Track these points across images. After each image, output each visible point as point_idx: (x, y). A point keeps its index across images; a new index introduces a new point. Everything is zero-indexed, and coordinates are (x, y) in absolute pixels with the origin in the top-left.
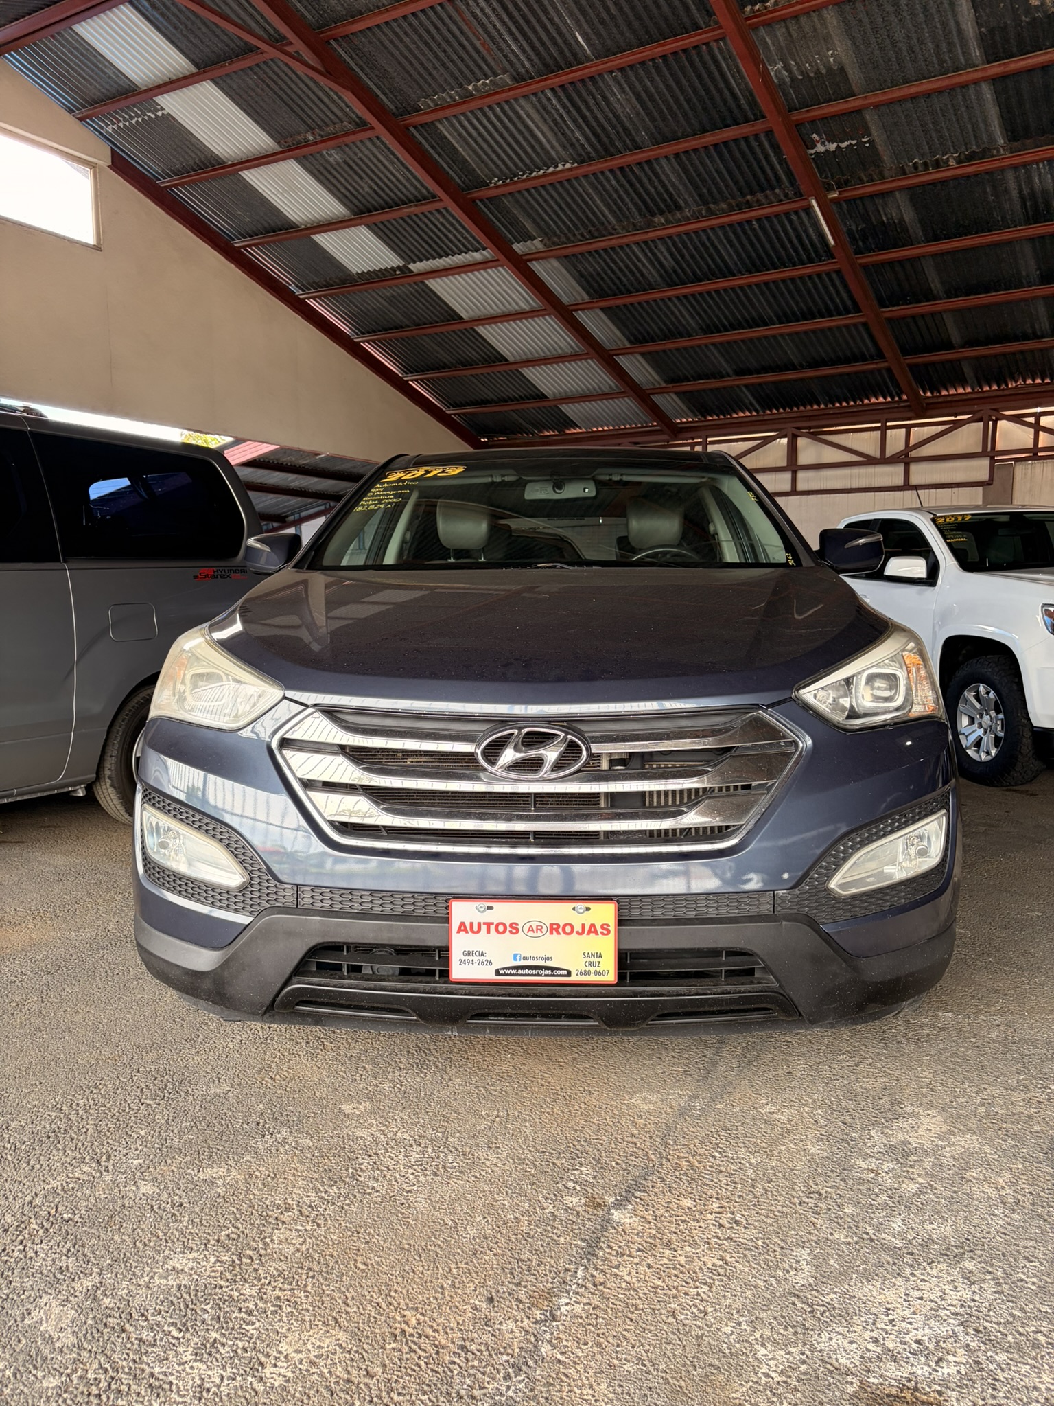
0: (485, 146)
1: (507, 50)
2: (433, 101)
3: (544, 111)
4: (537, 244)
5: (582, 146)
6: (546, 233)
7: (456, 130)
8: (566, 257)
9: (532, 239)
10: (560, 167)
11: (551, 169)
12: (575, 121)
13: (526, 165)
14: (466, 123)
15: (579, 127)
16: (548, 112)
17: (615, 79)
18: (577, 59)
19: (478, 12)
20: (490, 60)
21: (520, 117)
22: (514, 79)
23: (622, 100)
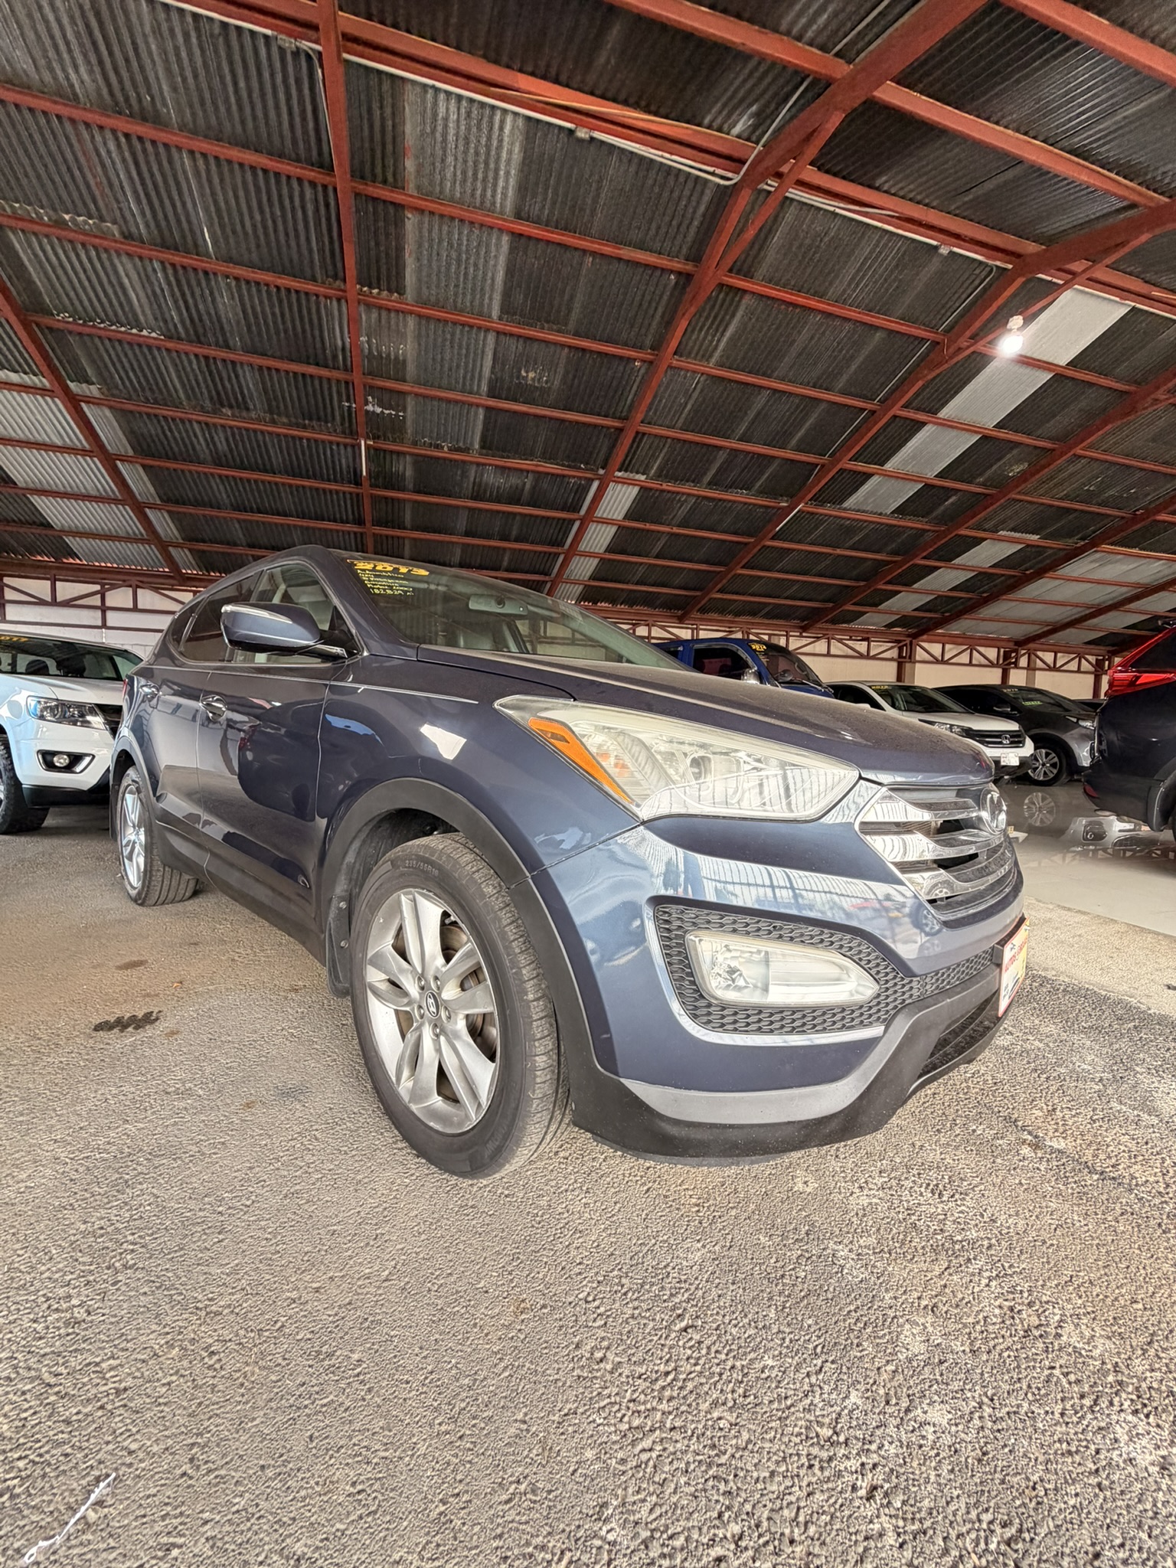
0: (64, 279)
1: (124, 205)
2: (12, 207)
3: (146, 279)
4: (94, 390)
5: (175, 326)
6: (105, 380)
7: (33, 250)
8: (122, 410)
9: (90, 383)
10: (145, 333)
11: (134, 331)
12: (176, 302)
13: (106, 315)
14: (48, 248)
15: (178, 308)
16: (151, 284)
17: (228, 284)
18: (198, 249)
19: (103, 153)
20: (101, 203)
21: (116, 272)
22: (122, 233)
23: (226, 304)
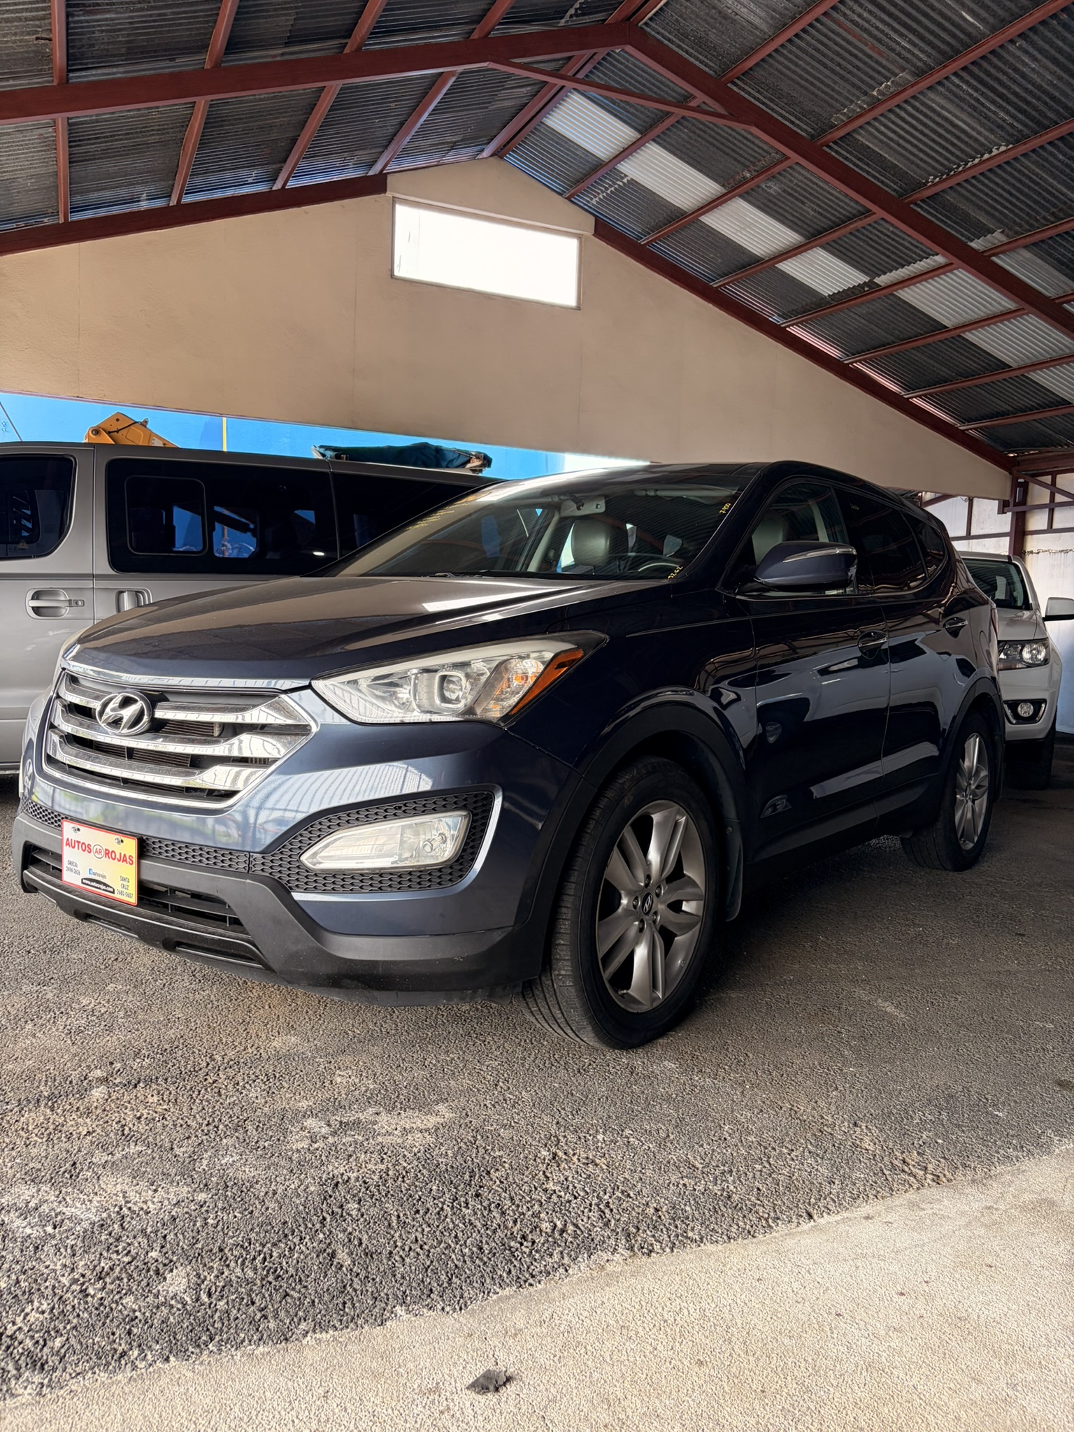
0: (909, 147)
1: (898, 48)
2: (844, 114)
3: (957, 99)
4: (998, 237)
5: (1011, 125)
6: (1002, 223)
7: (876, 138)
8: (1034, 244)
9: (992, 232)
10: (995, 152)
11: (986, 156)
12: (994, 102)
13: (957, 157)
14: (882, 128)
15: (1000, 107)
16: (962, 100)
17: (1020, 48)
18: (974, 40)
19: (856, 18)
20: (884, 62)
21: (934, 111)
22: (914, 74)
23: (1037, 69)
